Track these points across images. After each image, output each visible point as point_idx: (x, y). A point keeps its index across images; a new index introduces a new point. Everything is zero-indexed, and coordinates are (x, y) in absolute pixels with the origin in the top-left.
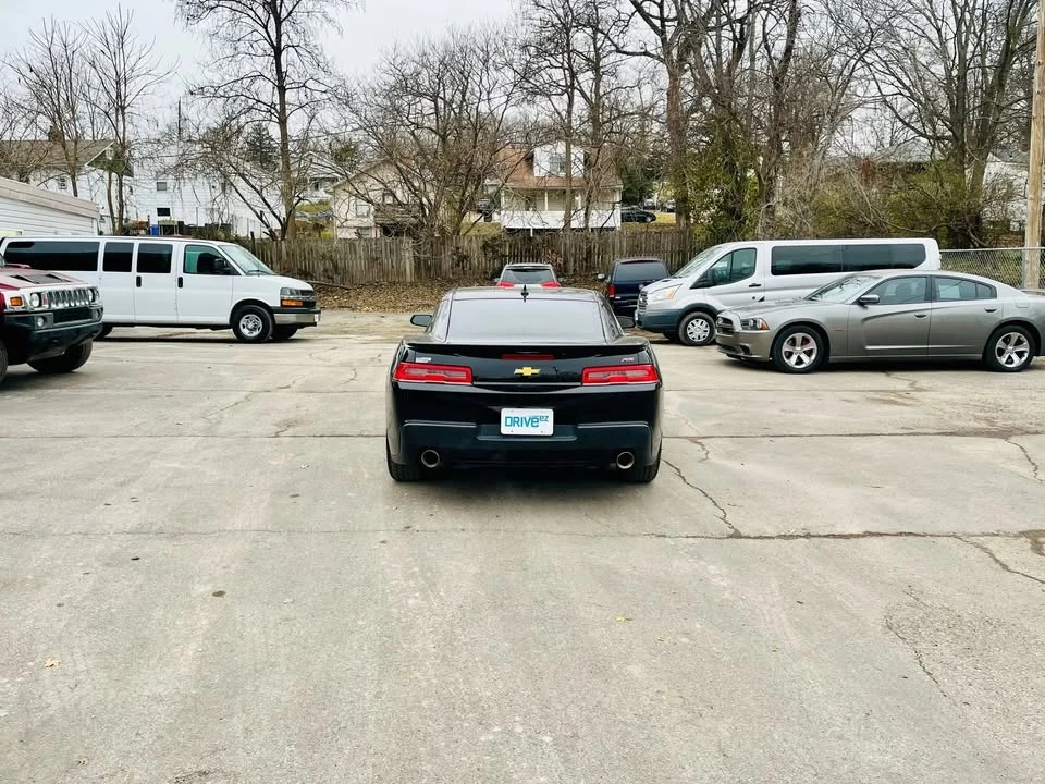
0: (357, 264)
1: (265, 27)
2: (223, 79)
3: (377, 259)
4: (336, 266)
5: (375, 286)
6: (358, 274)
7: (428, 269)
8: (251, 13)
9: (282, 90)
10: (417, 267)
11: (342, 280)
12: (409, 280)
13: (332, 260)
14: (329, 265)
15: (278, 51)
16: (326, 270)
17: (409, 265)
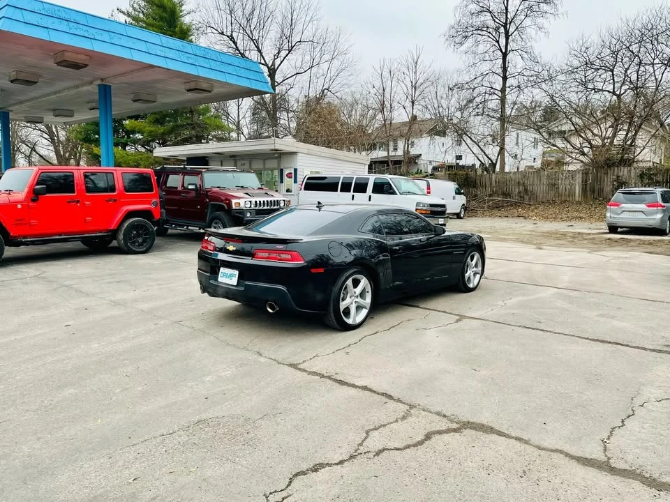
0: (541, 188)
1: (498, 42)
2: (470, 78)
3: (555, 185)
4: (526, 190)
5: (551, 203)
6: (541, 195)
7: (593, 191)
8: (490, 35)
9: (505, 78)
10: (584, 190)
11: (530, 199)
12: (577, 199)
13: (524, 186)
14: (521, 188)
15: (505, 55)
16: (519, 192)
17: (578, 190)
